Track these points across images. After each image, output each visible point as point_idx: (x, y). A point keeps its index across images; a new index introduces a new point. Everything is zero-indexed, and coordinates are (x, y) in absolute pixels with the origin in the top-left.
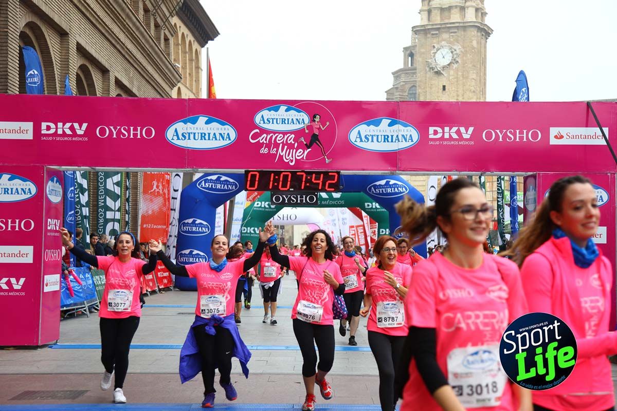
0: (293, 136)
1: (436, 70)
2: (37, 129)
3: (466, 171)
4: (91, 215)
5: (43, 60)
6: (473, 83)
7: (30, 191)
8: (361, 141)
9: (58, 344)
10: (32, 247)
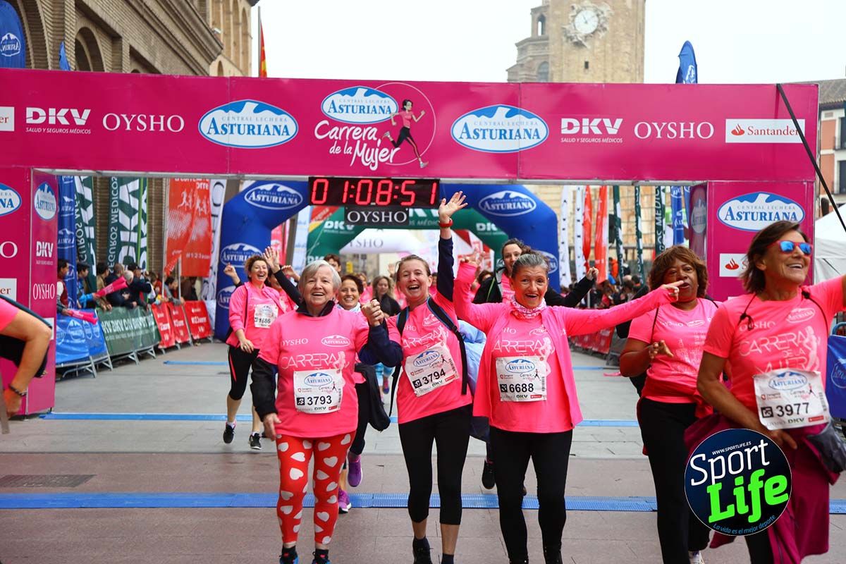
0: (375, 130)
1: (575, 40)
2: (20, 117)
3: (611, 179)
4: (98, 238)
5: (29, 21)
6: (626, 59)
7: (11, 203)
8: (469, 137)
9: (52, 412)
10: (14, 281)
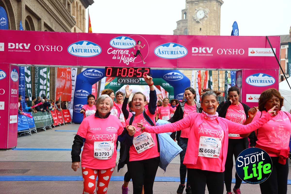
0: (128, 51)
1: (197, 21)
2: (6, 46)
3: (209, 68)
4: (32, 88)
5: (9, 13)
6: (214, 27)
7: (3, 75)
9: (16, 148)
10: (4, 102)
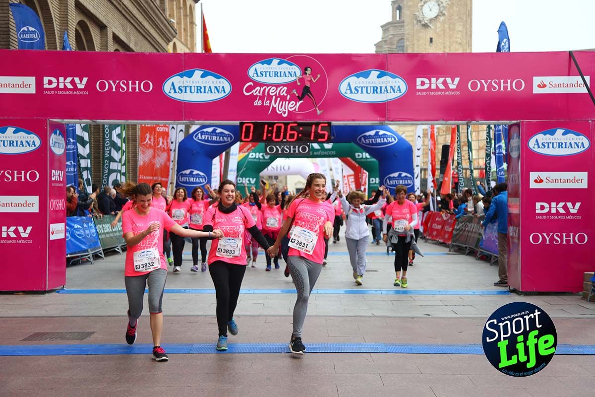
0: (285, 88)
1: (423, 23)
2: (39, 84)
3: (452, 120)
4: (93, 167)
5: (43, 16)
6: (459, 36)
7: (34, 143)
8: (351, 92)
9: (64, 289)
10: (37, 197)
